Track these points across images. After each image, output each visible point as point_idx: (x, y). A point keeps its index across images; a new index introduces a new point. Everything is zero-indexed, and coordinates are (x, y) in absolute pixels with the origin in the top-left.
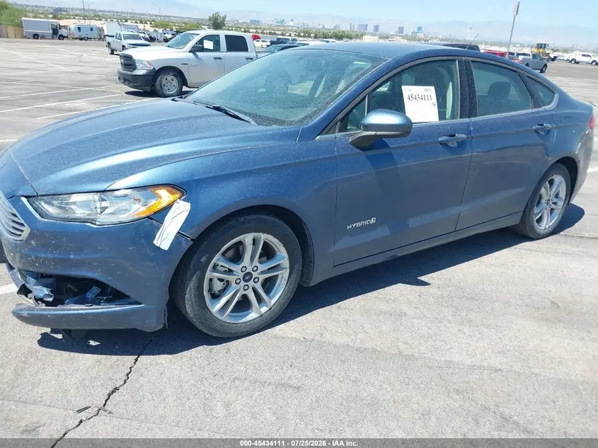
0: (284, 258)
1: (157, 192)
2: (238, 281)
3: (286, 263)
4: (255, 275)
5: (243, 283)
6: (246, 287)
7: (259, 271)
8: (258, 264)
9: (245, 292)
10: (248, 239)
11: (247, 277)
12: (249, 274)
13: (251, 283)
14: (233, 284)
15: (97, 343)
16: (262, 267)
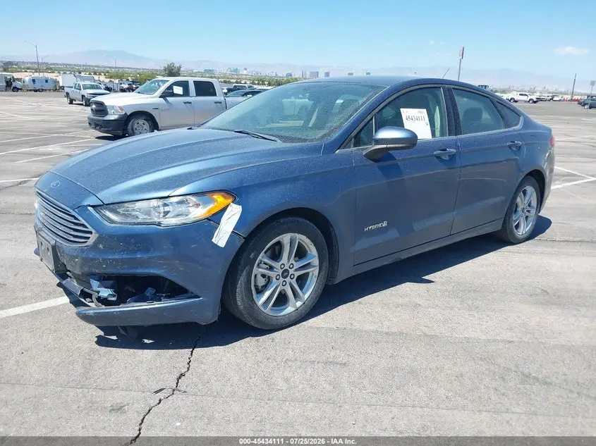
0: (314, 257)
1: (214, 197)
2: (278, 277)
3: (316, 261)
4: (291, 271)
5: (282, 279)
6: (284, 283)
7: (295, 268)
8: (294, 263)
9: (283, 288)
10: (286, 238)
11: (285, 273)
12: (286, 271)
13: (288, 279)
14: (274, 280)
15: (151, 341)
16: (297, 265)
